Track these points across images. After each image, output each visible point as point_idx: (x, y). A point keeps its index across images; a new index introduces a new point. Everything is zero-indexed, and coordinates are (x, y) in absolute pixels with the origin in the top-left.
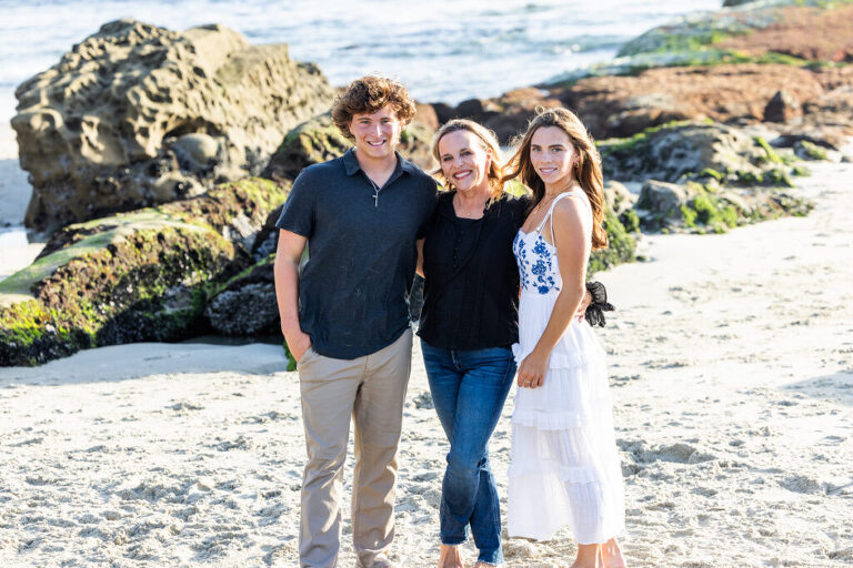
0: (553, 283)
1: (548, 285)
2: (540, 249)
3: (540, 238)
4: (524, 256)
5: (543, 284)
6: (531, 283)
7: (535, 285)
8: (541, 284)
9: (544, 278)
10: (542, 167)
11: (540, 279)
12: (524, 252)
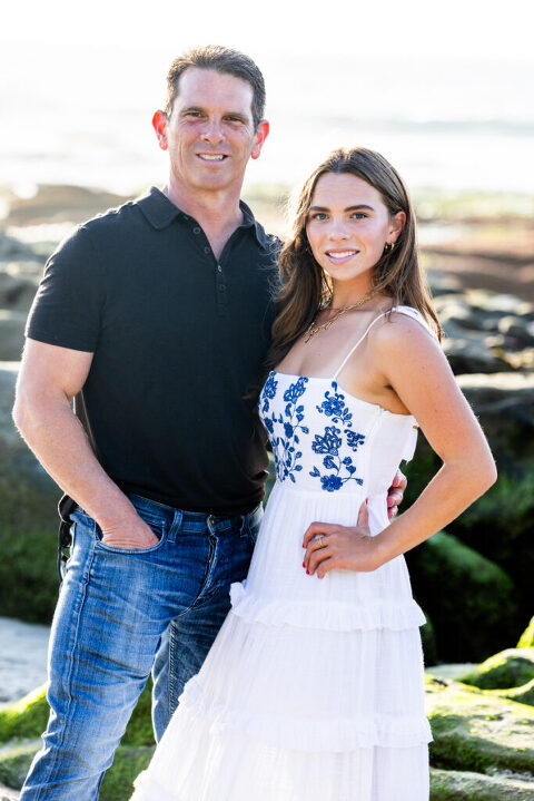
0: (352, 470)
1: (343, 473)
2: (333, 406)
3: (334, 385)
4: (300, 418)
5: (333, 471)
6: (308, 469)
7: (315, 473)
8: (327, 472)
9: (336, 461)
10: (329, 247)
11: (328, 463)
12: (301, 409)
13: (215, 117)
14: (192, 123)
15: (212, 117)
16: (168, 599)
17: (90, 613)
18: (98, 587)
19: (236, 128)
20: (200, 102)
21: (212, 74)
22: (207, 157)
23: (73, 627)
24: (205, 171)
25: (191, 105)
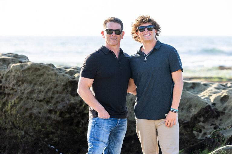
16: (111, 127)
17: (95, 130)
18: (97, 125)
22: (113, 39)
23: (92, 134)
24: (113, 42)
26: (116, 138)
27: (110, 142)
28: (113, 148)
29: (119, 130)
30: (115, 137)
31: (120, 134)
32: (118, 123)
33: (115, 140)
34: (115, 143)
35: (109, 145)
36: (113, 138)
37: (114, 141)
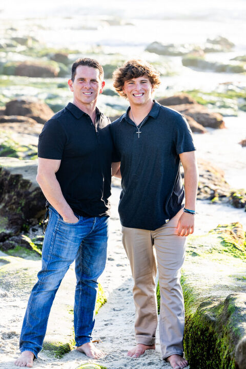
13: (88, 81)
14: (81, 83)
15: (87, 81)
16: (82, 236)
17: (57, 243)
18: (60, 234)
19: (95, 84)
20: (83, 76)
21: (86, 67)
22: (86, 93)
24: (86, 98)
25: (80, 77)
26: (93, 248)
27: (85, 255)
28: (90, 264)
29: (96, 236)
30: (90, 247)
31: (98, 242)
32: (94, 227)
33: (91, 253)
34: (91, 256)
35: (83, 260)
36: (88, 248)
37: (89, 253)
